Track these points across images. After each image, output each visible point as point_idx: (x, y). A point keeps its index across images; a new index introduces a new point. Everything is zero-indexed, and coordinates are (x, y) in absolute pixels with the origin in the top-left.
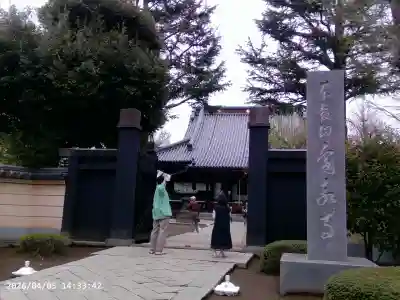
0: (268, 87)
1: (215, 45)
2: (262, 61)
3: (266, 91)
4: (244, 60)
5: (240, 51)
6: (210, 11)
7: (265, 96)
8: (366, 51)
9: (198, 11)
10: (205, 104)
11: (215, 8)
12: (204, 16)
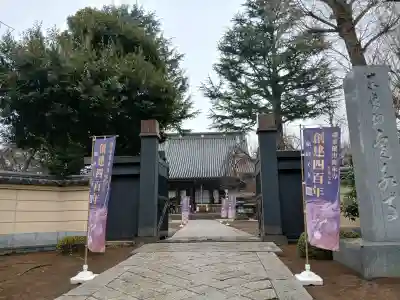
0: (227, 114)
1: (184, 83)
2: (220, 96)
3: (226, 118)
4: (206, 95)
5: (203, 88)
6: (179, 58)
7: (224, 122)
8: (294, 88)
9: (170, 58)
10: (179, 129)
11: (182, 56)
12: (174, 62)
